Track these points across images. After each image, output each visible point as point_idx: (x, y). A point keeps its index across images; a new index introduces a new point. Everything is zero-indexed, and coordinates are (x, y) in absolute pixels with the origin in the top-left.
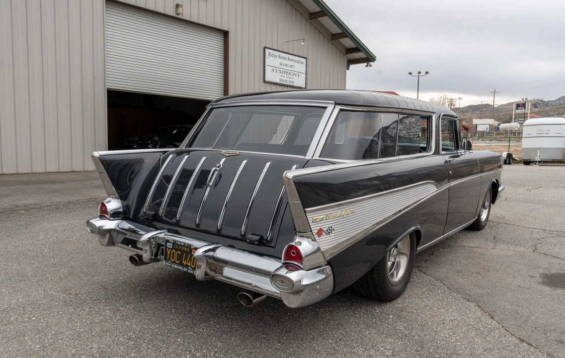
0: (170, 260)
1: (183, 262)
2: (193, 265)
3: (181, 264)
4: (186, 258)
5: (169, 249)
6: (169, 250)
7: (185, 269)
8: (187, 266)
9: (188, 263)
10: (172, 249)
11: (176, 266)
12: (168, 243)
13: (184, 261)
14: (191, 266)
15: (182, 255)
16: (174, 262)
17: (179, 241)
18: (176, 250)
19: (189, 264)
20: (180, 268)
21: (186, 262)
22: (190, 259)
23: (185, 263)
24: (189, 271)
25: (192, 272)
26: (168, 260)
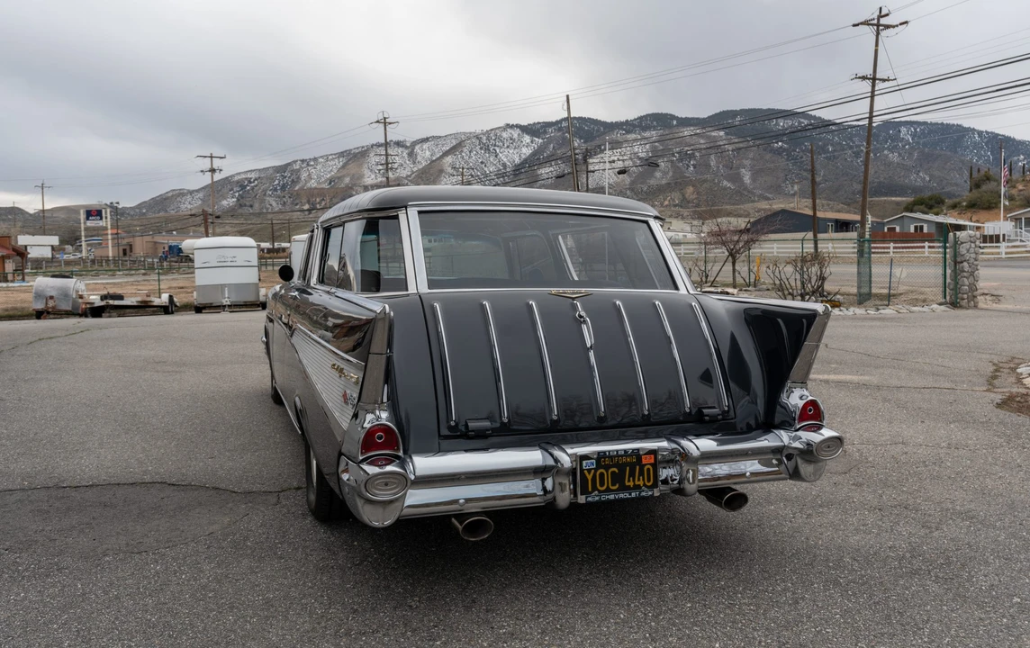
0: (593, 490)
1: (627, 484)
2: (649, 481)
3: (624, 488)
4: (632, 474)
5: (589, 471)
6: (589, 473)
7: (633, 495)
8: (637, 487)
9: (639, 480)
10: (596, 470)
11: (612, 497)
12: (584, 463)
13: (629, 481)
14: (644, 485)
15: (622, 471)
16: (608, 490)
17: (613, 451)
18: (607, 468)
19: (641, 483)
20: (622, 496)
21: (634, 481)
22: (641, 473)
23: (631, 484)
24: (643, 494)
25: (650, 493)
26: (593, 491)
